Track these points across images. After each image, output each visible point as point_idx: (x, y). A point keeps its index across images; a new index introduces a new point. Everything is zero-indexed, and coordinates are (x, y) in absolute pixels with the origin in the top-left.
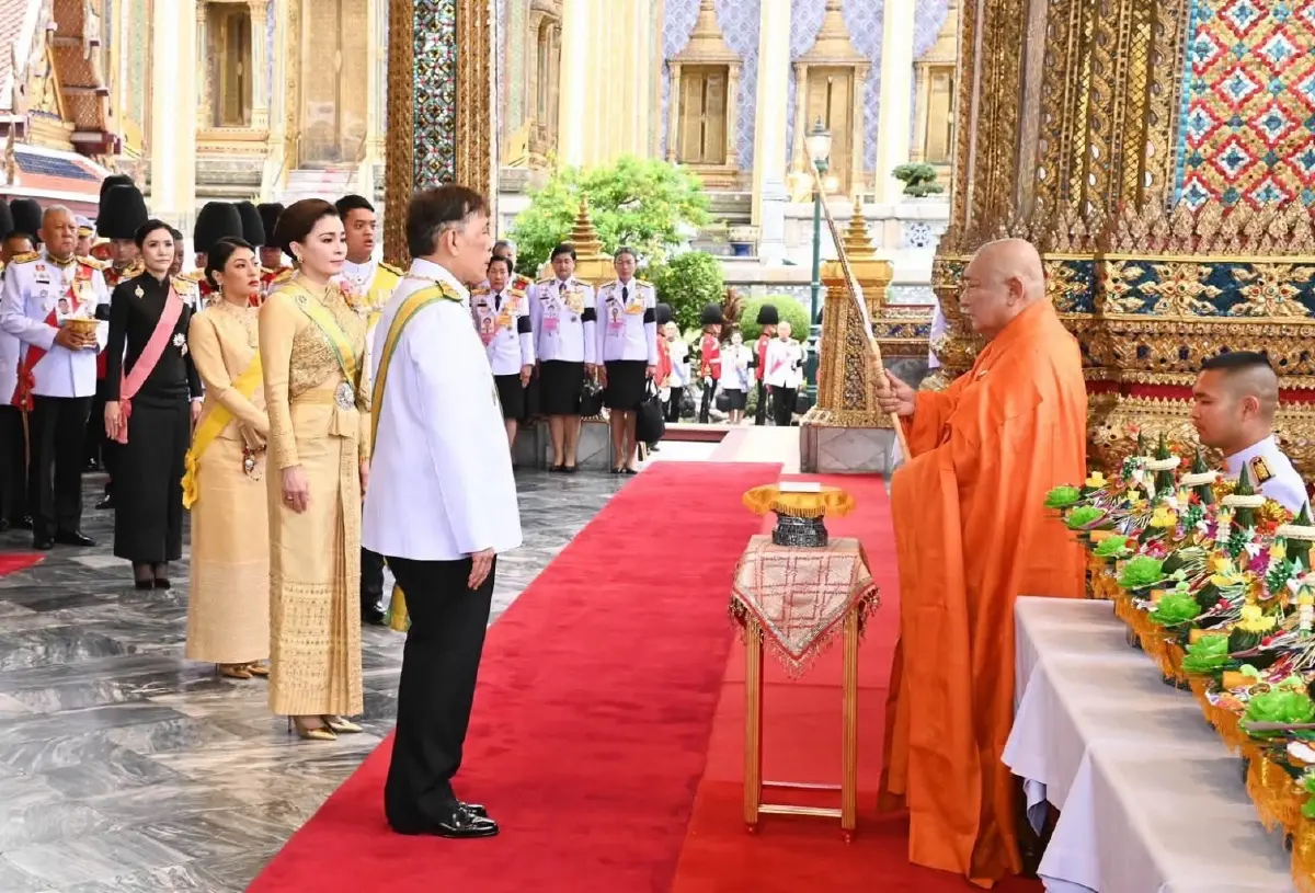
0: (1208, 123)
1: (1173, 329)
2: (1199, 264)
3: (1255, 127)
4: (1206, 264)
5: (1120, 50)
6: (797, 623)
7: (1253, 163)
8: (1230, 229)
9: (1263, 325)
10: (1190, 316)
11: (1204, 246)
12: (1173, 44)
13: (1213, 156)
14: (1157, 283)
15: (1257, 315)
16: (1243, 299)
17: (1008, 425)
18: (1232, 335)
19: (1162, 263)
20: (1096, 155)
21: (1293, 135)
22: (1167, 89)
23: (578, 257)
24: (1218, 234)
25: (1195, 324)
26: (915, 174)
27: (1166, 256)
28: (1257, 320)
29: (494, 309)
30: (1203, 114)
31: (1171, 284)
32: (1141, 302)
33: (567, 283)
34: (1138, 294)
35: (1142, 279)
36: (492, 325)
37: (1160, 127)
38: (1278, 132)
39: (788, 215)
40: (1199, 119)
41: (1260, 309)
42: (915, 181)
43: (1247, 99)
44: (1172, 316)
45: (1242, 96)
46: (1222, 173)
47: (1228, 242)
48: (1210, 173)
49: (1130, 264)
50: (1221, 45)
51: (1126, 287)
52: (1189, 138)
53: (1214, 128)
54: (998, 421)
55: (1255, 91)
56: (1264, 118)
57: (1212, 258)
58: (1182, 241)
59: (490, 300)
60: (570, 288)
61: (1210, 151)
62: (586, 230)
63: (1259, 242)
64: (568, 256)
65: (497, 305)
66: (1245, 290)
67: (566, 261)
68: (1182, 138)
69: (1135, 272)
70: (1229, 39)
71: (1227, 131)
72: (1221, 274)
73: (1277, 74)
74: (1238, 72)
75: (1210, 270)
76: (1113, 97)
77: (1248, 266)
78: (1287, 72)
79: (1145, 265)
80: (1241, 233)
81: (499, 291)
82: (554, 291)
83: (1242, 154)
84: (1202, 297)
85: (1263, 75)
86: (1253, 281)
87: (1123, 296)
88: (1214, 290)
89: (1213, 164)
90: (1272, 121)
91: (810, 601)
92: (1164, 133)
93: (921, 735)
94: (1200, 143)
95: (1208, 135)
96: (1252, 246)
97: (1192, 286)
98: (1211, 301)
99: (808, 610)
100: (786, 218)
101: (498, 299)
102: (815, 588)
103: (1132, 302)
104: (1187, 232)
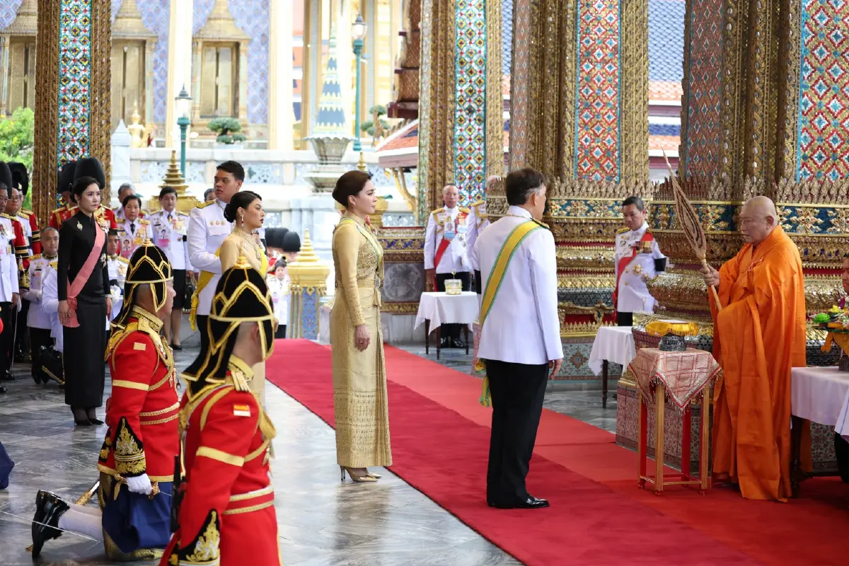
0: (810, 140)
1: (803, 240)
2: (814, 208)
3: (827, 142)
4: (817, 208)
5: (765, 101)
6: (681, 389)
7: (827, 160)
8: (824, 192)
9: (839, 237)
10: (811, 233)
11: (815, 200)
12: (794, 100)
13: (812, 155)
14: (798, 217)
15: (838, 232)
16: (832, 225)
17: (783, 284)
18: (827, 243)
19: (800, 207)
20: (757, 152)
21: (843, 146)
22: (792, 122)
23: (179, 196)
24: (819, 194)
25: (813, 237)
26: (226, 127)
27: (801, 204)
28: (837, 235)
29: (130, 233)
30: (807, 135)
31: (803, 218)
32: (791, 227)
33: (173, 213)
34: (790, 222)
35: (791, 215)
36: (130, 245)
37: (790, 140)
38: (837, 145)
39: (134, 157)
40: (805, 137)
41: (839, 230)
42: (224, 132)
43: (824, 129)
44: (804, 233)
45: (822, 127)
46: (816, 164)
47: (824, 197)
48: (811, 163)
49: (787, 207)
50: (813, 102)
51: (785, 219)
52: (802, 146)
53: (812, 142)
54: (778, 283)
55: (827, 125)
56: (831, 138)
57: (820, 205)
58: (806, 197)
59: (127, 227)
60: (175, 217)
61: (811, 153)
62: (176, 176)
63: (837, 197)
64: (173, 195)
65: (133, 230)
66: (833, 221)
67: (172, 198)
68: (799, 146)
69: (789, 211)
70: (816, 100)
71: (817, 143)
72: (823, 213)
73: (836, 117)
74: (820, 115)
75: (818, 211)
76: (763, 124)
77: (833, 209)
78: (839, 117)
79: (793, 208)
80: (829, 193)
81: (133, 221)
82: (164, 219)
83: (823, 155)
84: (816, 224)
85: (830, 117)
86: (835, 217)
87: (784, 223)
88: (820, 221)
89: (812, 159)
90: (835, 140)
91: (687, 378)
92: (792, 144)
93: (743, 438)
94: (806, 149)
95: (810, 145)
96: (834, 200)
97: (811, 218)
98: (819, 226)
99: (687, 382)
100: (131, 160)
101: (132, 226)
102: (690, 371)
103: (788, 226)
104: (807, 192)
